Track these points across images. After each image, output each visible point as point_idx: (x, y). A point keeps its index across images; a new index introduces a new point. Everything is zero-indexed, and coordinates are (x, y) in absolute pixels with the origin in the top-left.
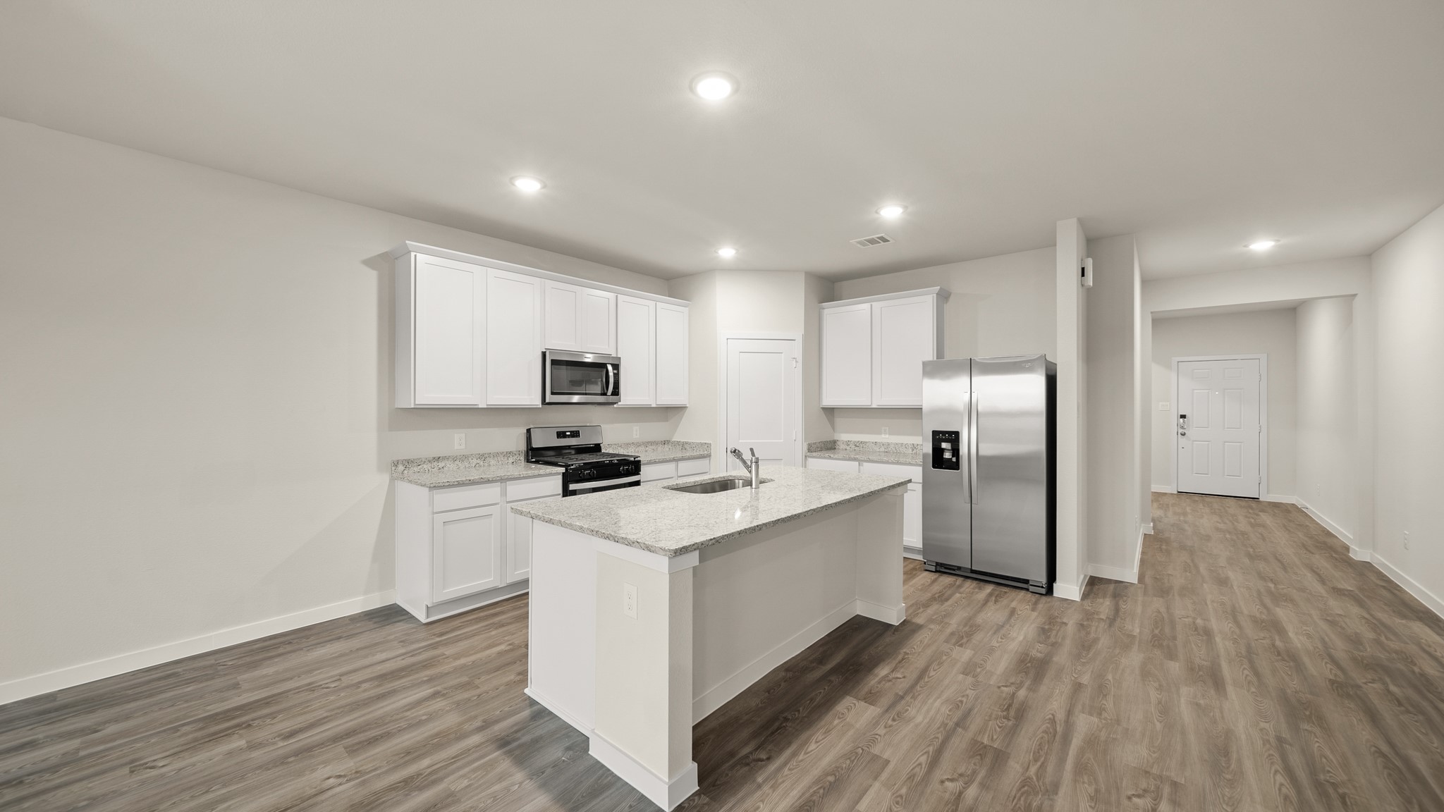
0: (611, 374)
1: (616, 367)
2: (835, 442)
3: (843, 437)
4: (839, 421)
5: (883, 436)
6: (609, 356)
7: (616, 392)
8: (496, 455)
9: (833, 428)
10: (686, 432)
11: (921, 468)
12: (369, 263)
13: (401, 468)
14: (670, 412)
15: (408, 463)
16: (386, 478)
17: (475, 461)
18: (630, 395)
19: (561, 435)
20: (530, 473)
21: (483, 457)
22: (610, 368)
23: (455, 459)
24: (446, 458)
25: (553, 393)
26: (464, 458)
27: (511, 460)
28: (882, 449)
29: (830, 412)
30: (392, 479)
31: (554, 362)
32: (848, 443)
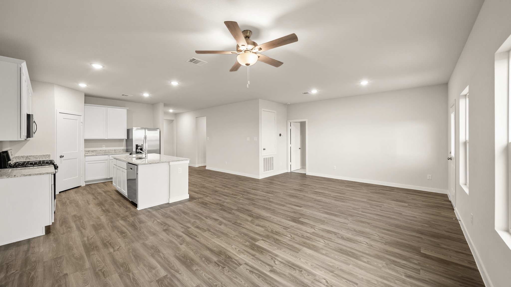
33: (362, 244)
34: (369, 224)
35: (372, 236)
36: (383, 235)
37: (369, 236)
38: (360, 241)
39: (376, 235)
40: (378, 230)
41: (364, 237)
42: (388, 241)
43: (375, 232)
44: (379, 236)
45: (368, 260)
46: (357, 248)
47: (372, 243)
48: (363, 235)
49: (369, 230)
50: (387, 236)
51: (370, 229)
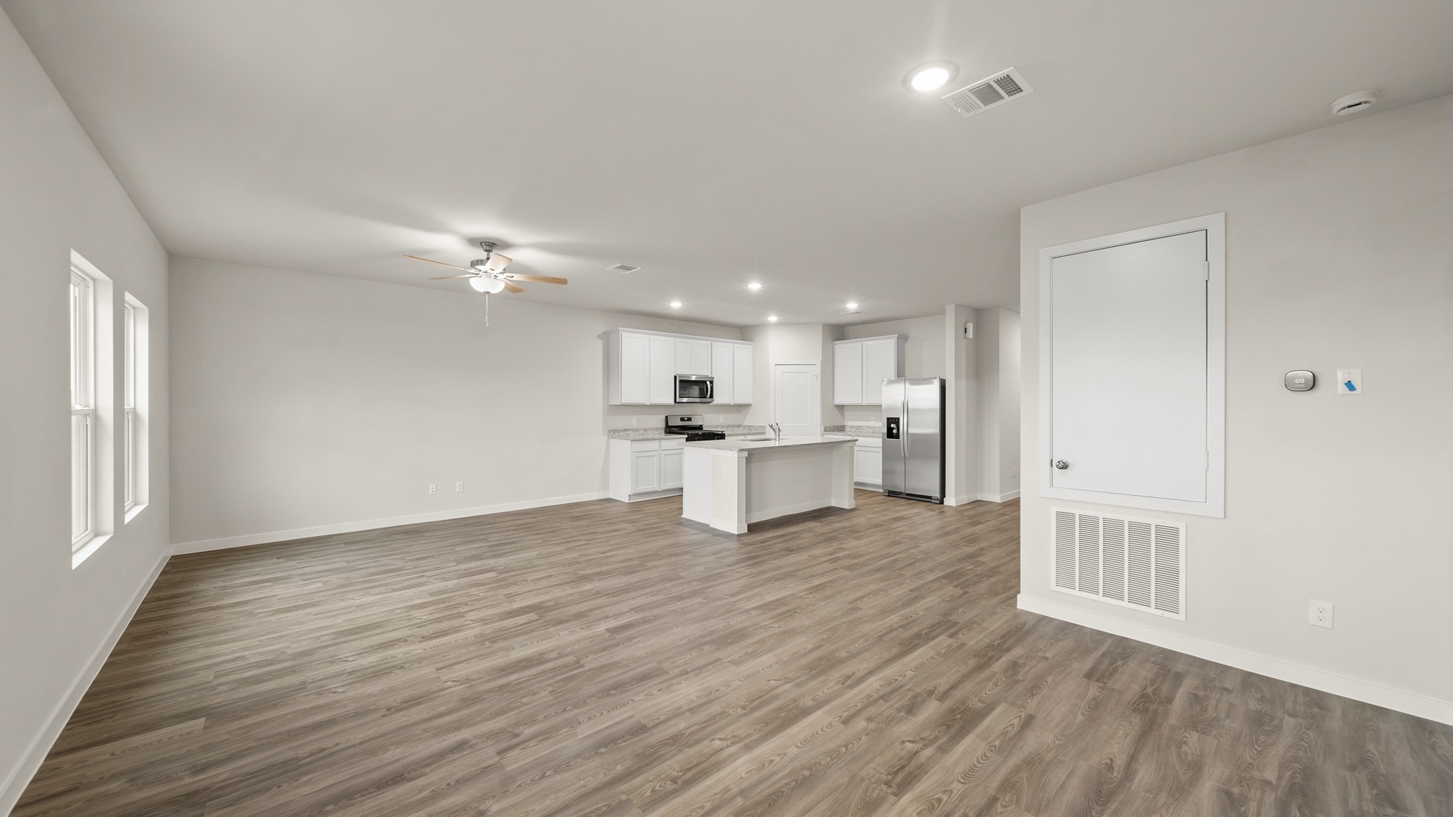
0: (709, 386)
1: (711, 382)
2: (844, 426)
3: (849, 423)
4: (847, 413)
5: (872, 422)
6: (707, 377)
7: (711, 396)
8: (651, 429)
9: (843, 417)
10: (752, 420)
11: (881, 439)
12: (599, 337)
13: (612, 433)
14: (741, 408)
15: (615, 431)
16: (606, 437)
17: (642, 432)
18: (719, 398)
19: (682, 419)
20: (666, 437)
21: (645, 430)
22: (708, 383)
23: (633, 430)
24: (630, 430)
25: (680, 397)
26: (637, 430)
27: (658, 432)
28: (871, 431)
29: (841, 408)
30: (608, 438)
31: (681, 381)
32: (852, 427)
33: (354, 653)
34: (391, 710)
35: (350, 681)
36: (322, 701)
37: (355, 678)
38: (363, 655)
39: (341, 691)
40: (345, 706)
41: (363, 667)
42: (300, 693)
43: (351, 694)
44: (331, 692)
45: (320, 640)
46: (354, 643)
47: (335, 668)
48: (370, 670)
49: (371, 691)
50: (309, 706)
51: (371, 696)
